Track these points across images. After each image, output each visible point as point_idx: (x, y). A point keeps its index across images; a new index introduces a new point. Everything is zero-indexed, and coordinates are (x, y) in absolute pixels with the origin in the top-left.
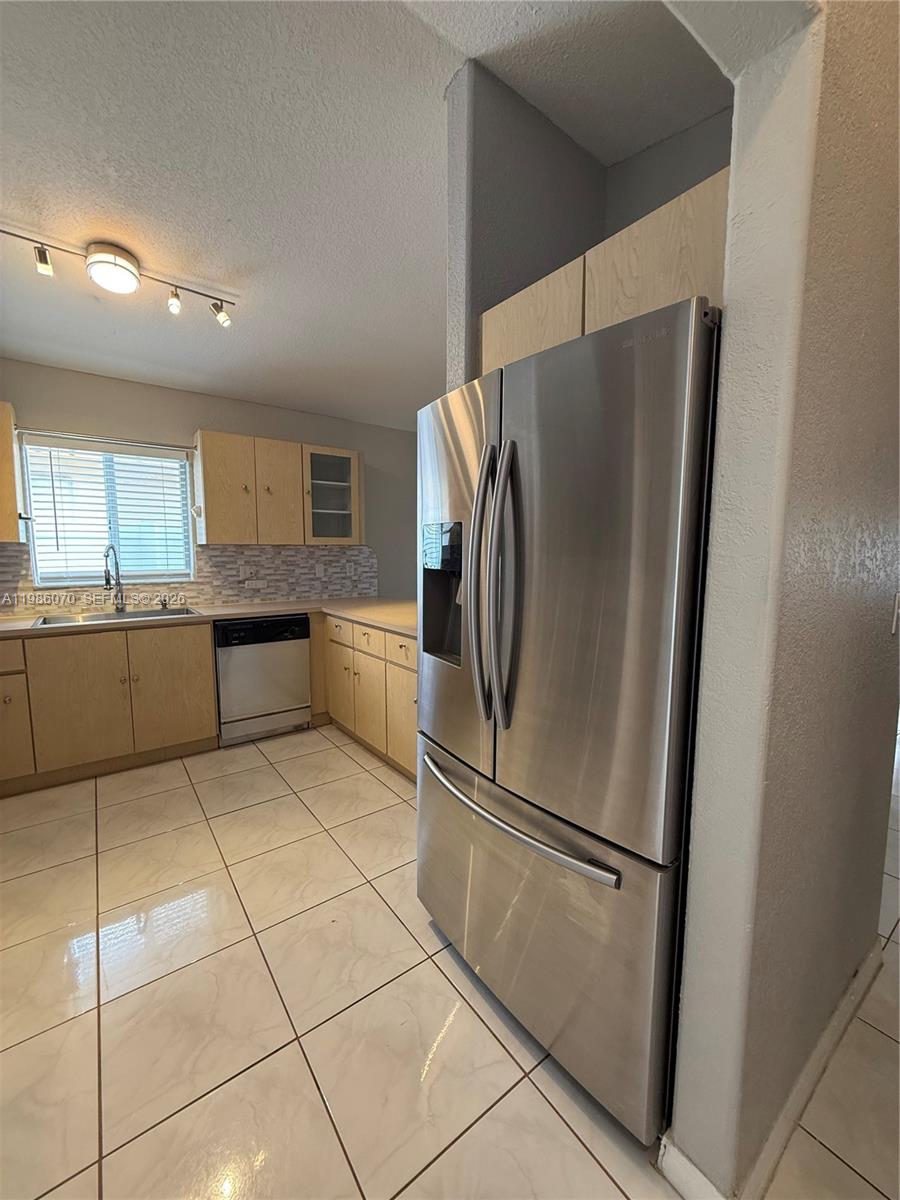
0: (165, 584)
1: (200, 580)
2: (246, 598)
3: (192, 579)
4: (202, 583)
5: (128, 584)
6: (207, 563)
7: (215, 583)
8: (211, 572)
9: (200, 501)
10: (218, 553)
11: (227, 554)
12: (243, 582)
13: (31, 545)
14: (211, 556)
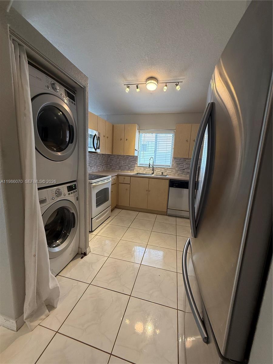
0: (164, 168)
1: (172, 168)
2: (184, 174)
3: (171, 167)
4: (173, 169)
5: (155, 167)
6: (175, 163)
7: (176, 169)
8: (176, 166)
10: (178, 160)
11: (181, 161)
12: (184, 170)
13: (139, 156)
14: (177, 161)
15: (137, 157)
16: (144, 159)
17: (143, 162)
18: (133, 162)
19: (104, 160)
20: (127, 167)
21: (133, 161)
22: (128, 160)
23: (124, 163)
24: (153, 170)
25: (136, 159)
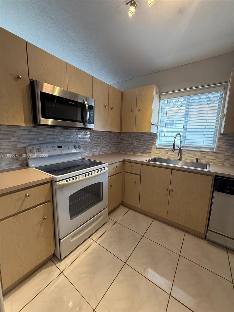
0: (200, 151)
1: (218, 151)
3: (214, 150)
5: (184, 150)
6: (224, 143)
7: (227, 154)
8: (225, 148)
9: (225, 112)
13: (158, 134)
14: (227, 140)
16: (166, 138)
17: (165, 142)
18: (149, 141)
19: (113, 139)
20: (141, 149)
21: (150, 140)
22: (143, 139)
23: (138, 143)
24: (180, 154)
25: (153, 137)
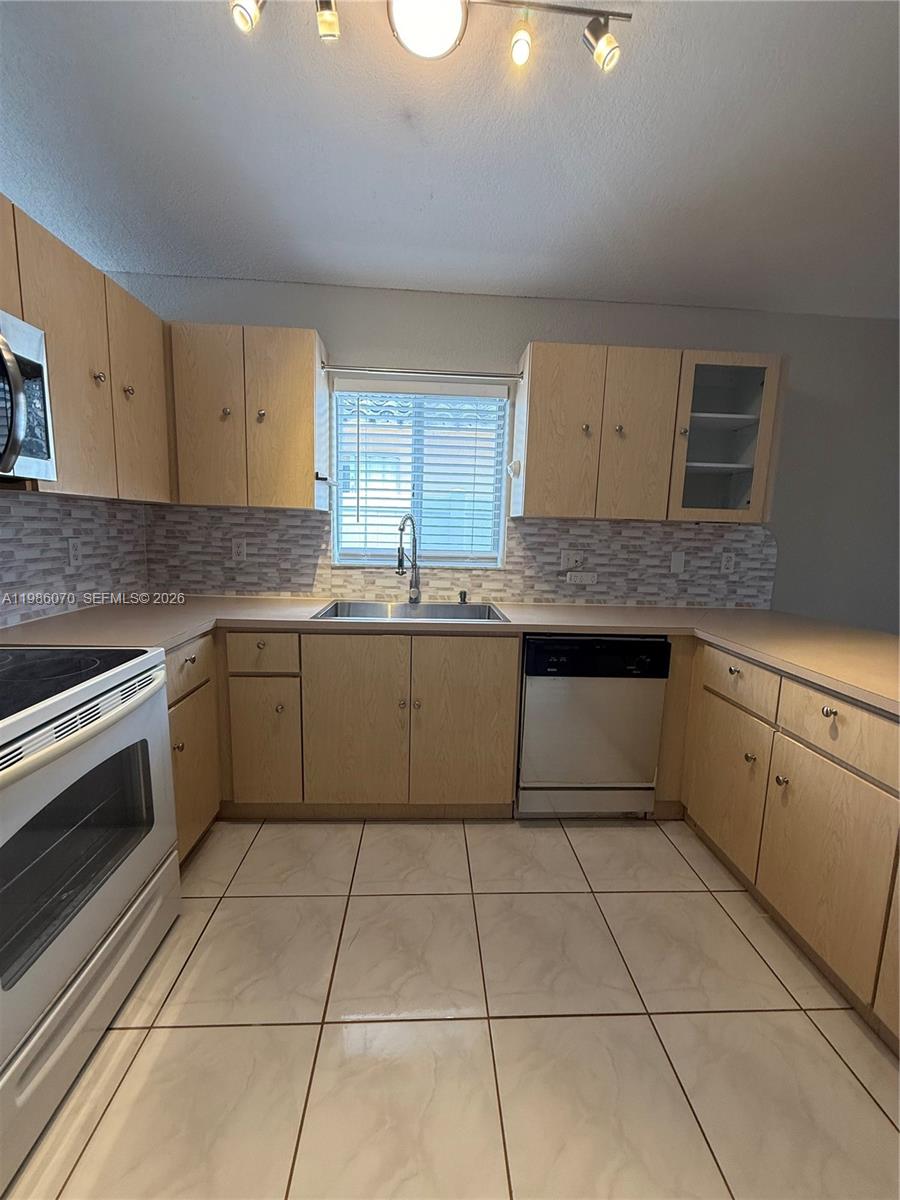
0: (468, 569)
1: (509, 567)
2: (565, 596)
3: (499, 565)
4: (510, 572)
5: (425, 568)
6: (520, 543)
7: (528, 573)
8: (524, 557)
9: (520, 454)
10: (534, 530)
11: (546, 532)
12: (563, 573)
13: (334, 515)
14: (526, 534)
15: (326, 518)
16: (362, 529)
17: (362, 545)
18: (302, 542)
19: (126, 537)
20: (272, 572)
21: (305, 537)
22: (275, 536)
23: (254, 550)
24: (415, 584)
25: (319, 527)
